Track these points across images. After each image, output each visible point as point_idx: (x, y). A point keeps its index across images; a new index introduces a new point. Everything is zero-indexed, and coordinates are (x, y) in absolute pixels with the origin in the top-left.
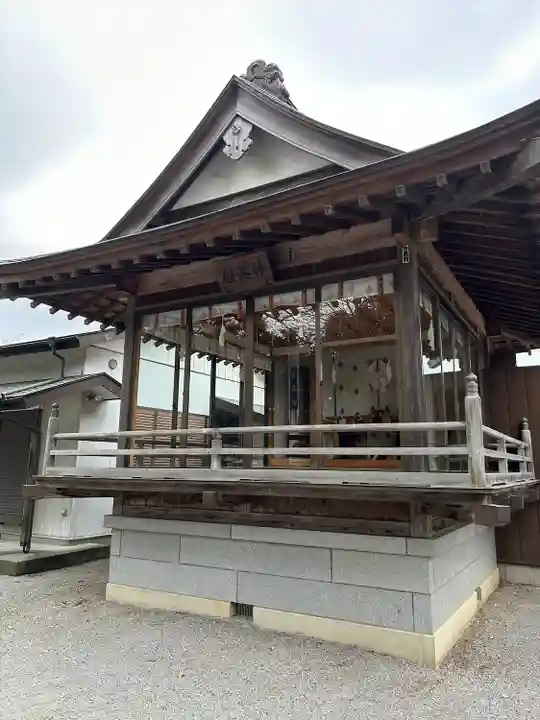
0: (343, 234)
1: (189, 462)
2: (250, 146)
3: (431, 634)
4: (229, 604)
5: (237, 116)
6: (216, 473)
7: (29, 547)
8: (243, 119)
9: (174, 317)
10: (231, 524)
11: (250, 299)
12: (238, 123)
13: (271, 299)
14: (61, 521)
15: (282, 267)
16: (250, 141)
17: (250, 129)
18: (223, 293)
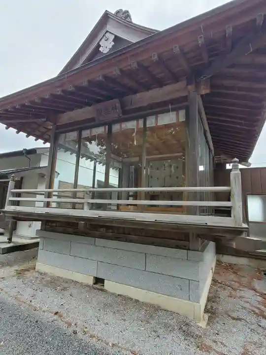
0: (159, 90)
1: (77, 206)
2: (113, 46)
3: (199, 303)
4: (92, 278)
5: (107, 31)
6: (87, 213)
7: (11, 241)
8: (110, 33)
9: (73, 135)
10: (95, 237)
11: (110, 125)
12: (108, 34)
13: (121, 126)
14: (28, 229)
15: (127, 108)
16: (113, 43)
17: (113, 37)
18: (97, 122)
